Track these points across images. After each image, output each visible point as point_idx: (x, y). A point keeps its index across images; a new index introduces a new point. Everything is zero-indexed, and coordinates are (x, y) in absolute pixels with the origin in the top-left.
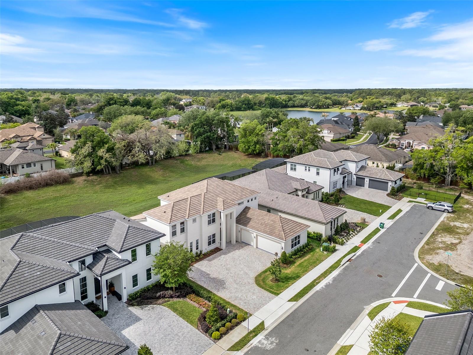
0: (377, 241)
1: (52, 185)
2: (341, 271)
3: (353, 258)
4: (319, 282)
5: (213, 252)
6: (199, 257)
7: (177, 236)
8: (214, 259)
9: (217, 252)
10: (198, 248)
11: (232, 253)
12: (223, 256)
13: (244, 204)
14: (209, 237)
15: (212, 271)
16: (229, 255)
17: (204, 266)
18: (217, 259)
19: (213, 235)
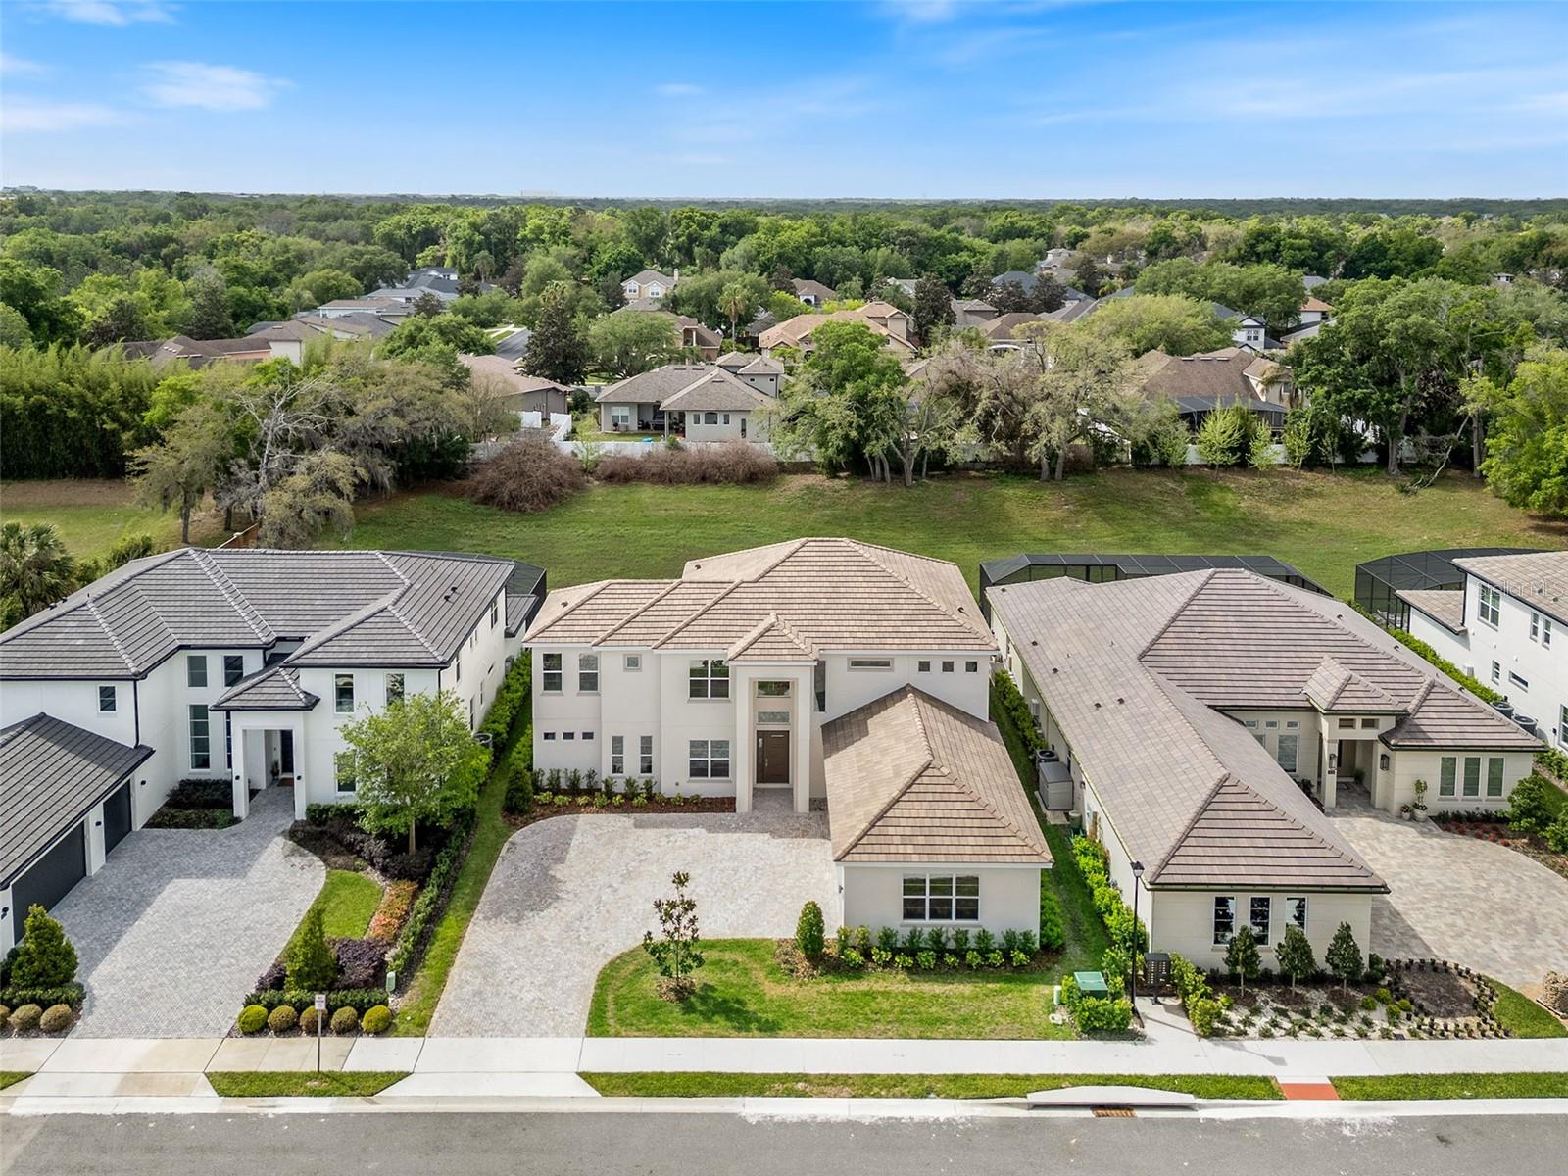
0: (1443, 1133)
1: (717, 482)
2: (972, 1120)
3: (1139, 1114)
4: (803, 1094)
5: (696, 803)
6: (632, 799)
7: (562, 695)
8: (662, 825)
9: (708, 810)
10: (648, 770)
11: (736, 836)
12: (696, 831)
13: (892, 670)
14: (697, 746)
15: (586, 857)
16: (722, 837)
17: (599, 832)
18: (665, 831)
19: (715, 744)
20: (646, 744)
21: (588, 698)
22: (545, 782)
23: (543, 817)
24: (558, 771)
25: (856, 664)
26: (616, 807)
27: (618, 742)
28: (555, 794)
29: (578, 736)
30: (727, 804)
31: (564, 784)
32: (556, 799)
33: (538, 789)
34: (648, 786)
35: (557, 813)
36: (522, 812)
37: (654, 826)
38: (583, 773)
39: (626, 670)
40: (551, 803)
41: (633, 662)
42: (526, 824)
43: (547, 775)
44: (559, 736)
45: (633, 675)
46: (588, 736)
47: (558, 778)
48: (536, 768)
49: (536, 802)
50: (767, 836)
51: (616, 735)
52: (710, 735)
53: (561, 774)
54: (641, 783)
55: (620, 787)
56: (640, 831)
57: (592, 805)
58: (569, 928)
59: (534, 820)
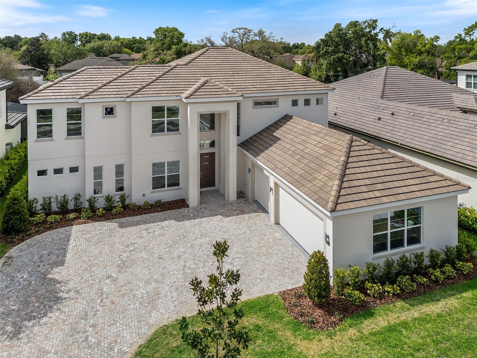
5: (159, 206)
6: (111, 210)
7: (53, 140)
8: (138, 223)
9: (169, 209)
10: (121, 189)
11: (197, 221)
12: (166, 223)
13: (278, 106)
14: (157, 167)
15: (81, 257)
16: (187, 223)
17: (88, 236)
18: (143, 226)
19: (170, 164)
20: (119, 170)
21: (75, 141)
22: (39, 207)
23: (38, 233)
24: (50, 198)
25: (257, 104)
26: (99, 217)
27: (98, 172)
28: (47, 215)
29: (66, 171)
30: (181, 203)
31: (54, 207)
32: (49, 219)
33: (33, 214)
34: (123, 199)
35: (51, 228)
36: (18, 232)
37: (133, 224)
38: (70, 197)
39: (104, 117)
40: (45, 222)
41: (109, 111)
42: (23, 240)
43: (41, 201)
44: (50, 172)
45: (110, 120)
46: (74, 170)
47: (50, 203)
48: (31, 197)
49: (30, 223)
50: (219, 217)
51: (96, 165)
52: (166, 158)
53: (52, 200)
54: (117, 199)
55: (101, 203)
56: (123, 230)
57: (80, 218)
58: (74, 331)
59: (30, 236)
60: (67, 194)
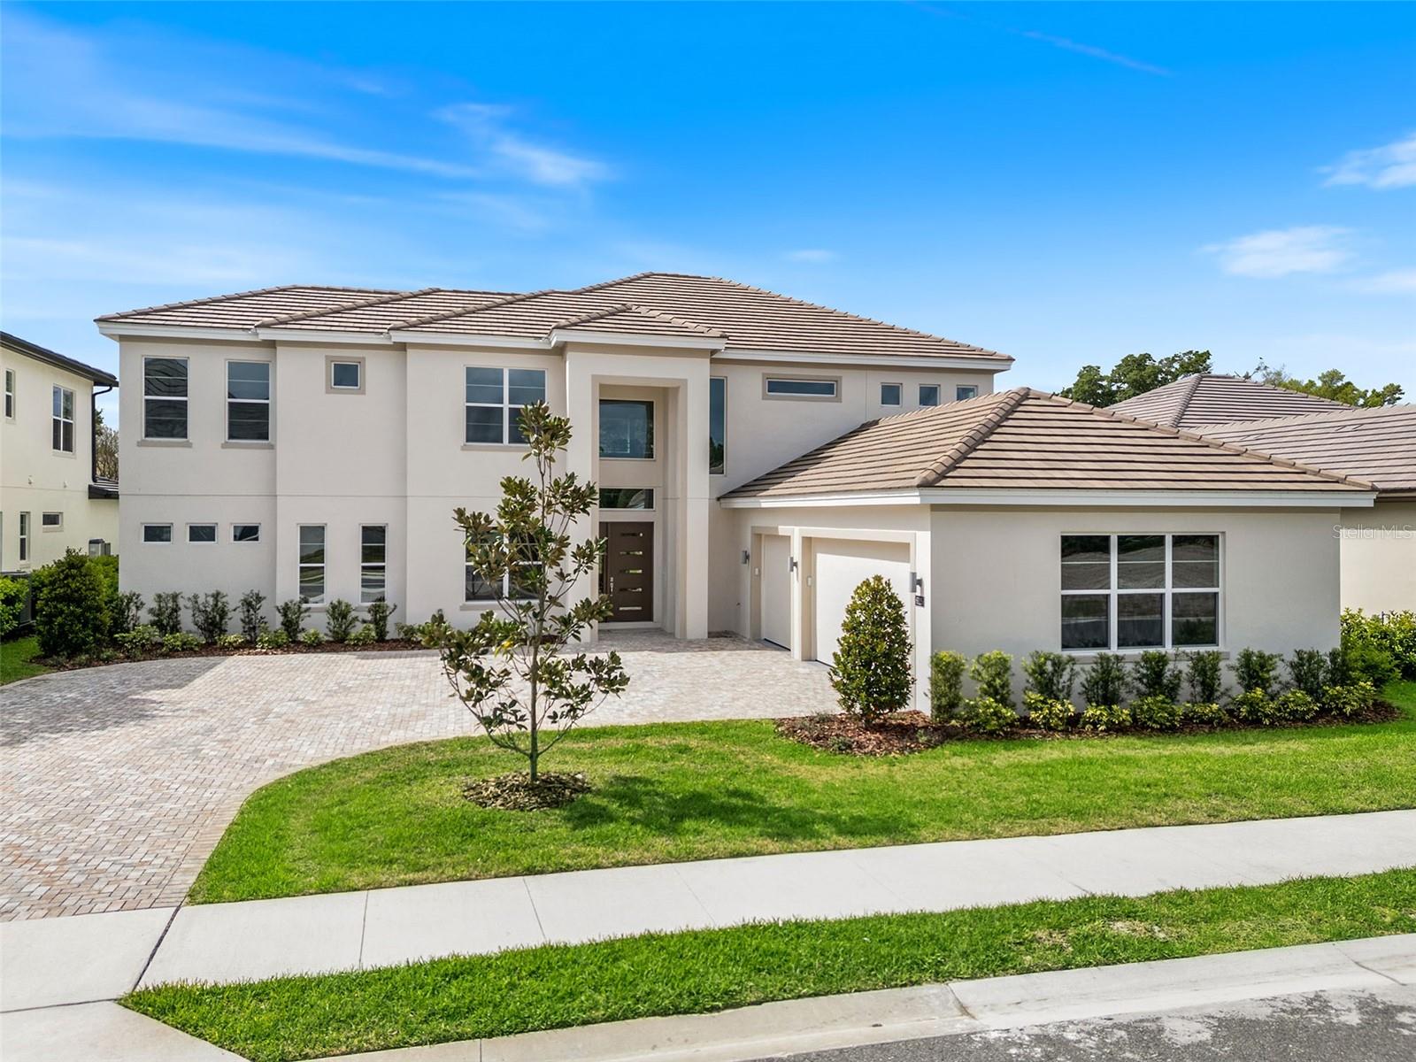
7: (189, 445)
8: (413, 656)
13: (838, 399)
20: (374, 543)
21: (248, 454)
22: (145, 617)
23: (132, 659)
24: (175, 597)
25: (775, 386)
26: (308, 646)
27: (313, 537)
29: (225, 533)
31: (187, 619)
34: (379, 615)
35: (169, 657)
36: (77, 651)
37: (398, 657)
38: (233, 601)
39: (329, 390)
41: (346, 376)
43: (150, 604)
44: (181, 534)
45: (346, 399)
46: (247, 533)
47: (176, 610)
48: (124, 591)
51: (308, 523)
53: (181, 602)
55: (314, 621)
56: (365, 661)
57: (253, 644)
59: (109, 662)
60: (224, 591)
